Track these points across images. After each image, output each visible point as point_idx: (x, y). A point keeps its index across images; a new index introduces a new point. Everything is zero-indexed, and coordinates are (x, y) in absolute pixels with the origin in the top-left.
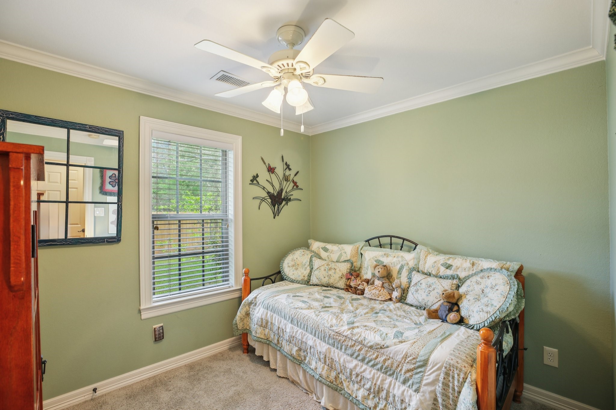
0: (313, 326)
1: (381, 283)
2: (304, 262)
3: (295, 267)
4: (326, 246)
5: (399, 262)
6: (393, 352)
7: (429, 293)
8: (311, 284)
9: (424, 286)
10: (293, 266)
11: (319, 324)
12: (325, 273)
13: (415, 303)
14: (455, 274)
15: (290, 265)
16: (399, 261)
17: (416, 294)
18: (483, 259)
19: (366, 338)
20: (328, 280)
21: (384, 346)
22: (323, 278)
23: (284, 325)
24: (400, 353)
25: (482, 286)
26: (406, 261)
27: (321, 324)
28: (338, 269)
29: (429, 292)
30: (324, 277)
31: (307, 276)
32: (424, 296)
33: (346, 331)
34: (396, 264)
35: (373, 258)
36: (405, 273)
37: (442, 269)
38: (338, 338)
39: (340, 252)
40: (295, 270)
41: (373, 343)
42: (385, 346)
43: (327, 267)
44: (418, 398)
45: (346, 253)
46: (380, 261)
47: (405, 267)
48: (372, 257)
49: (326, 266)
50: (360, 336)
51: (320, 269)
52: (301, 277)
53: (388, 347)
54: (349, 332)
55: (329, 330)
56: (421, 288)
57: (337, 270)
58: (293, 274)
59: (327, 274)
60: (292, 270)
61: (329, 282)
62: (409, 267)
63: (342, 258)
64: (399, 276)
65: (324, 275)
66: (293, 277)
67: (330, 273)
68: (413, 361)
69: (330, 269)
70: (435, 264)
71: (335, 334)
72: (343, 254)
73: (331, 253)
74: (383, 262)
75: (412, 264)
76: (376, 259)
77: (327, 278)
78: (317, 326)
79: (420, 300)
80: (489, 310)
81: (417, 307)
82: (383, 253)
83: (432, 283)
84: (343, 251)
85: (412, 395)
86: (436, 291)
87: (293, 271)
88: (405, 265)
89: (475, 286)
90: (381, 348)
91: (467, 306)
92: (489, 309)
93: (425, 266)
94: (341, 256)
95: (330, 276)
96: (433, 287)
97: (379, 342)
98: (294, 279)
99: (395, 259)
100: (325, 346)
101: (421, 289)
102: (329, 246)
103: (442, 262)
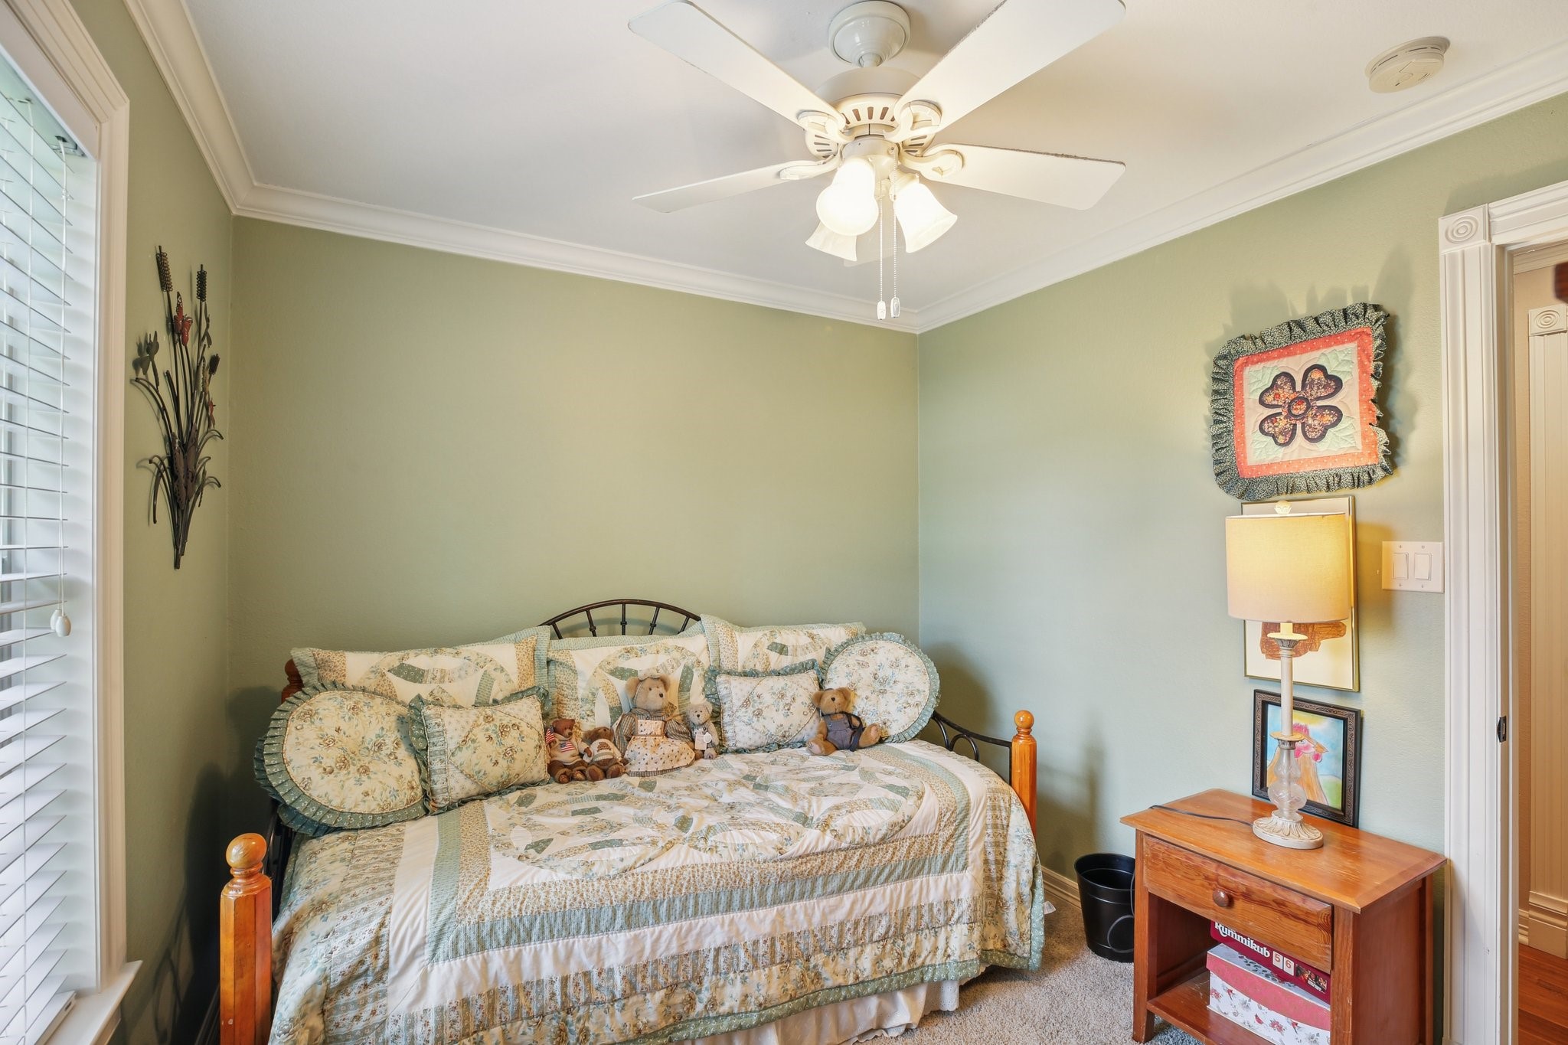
0: (721, 884)
1: (660, 723)
2: (371, 736)
3: (354, 765)
4: (407, 662)
5: (678, 663)
6: (921, 824)
7: (788, 710)
8: (444, 804)
9: (768, 699)
10: (344, 763)
11: (738, 868)
12: (491, 748)
13: (758, 740)
14: (809, 660)
15: (328, 762)
16: (674, 659)
17: (758, 720)
18: (814, 626)
19: (867, 828)
20: (508, 767)
21: (904, 821)
22: (488, 767)
23: (590, 955)
24: (931, 817)
25: (872, 668)
26: (693, 658)
27: (745, 865)
28: (523, 725)
29: (786, 708)
30: (494, 761)
31: (418, 783)
32: (780, 718)
33: (822, 837)
34: (669, 668)
35: (600, 667)
36: (697, 684)
37: (774, 656)
38: (805, 868)
39: (481, 671)
40: (364, 778)
41: (885, 828)
42: (906, 818)
43: (491, 726)
44: (970, 878)
45: (502, 670)
46: (623, 669)
47: (694, 670)
48: (597, 665)
49: (488, 725)
50: (854, 831)
51: (473, 741)
52: (405, 795)
53: (910, 818)
54: (829, 837)
55: (775, 864)
56: (765, 705)
57: (524, 727)
58: (367, 794)
59: (501, 750)
60: (352, 781)
61: (509, 775)
62: (703, 669)
63: (495, 688)
64: (686, 697)
65: (494, 755)
66: (370, 806)
67: (509, 741)
68: (951, 819)
69: (503, 730)
70: (758, 649)
71: (797, 863)
72: (494, 674)
73: (440, 682)
74: (636, 672)
75: (706, 661)
76: (611, 667)
77: (503, 763)
78: (732, 876)
79: (773, 731)
80: (919, 700)
81: (767, 748)
82: (620, 648)
83: (783, 688)
84: (488, 665)
85: (959, 879)
86: (799, 701)
87: (359, 782)
88: (693, 667)
89: (861, 671)
90: (902, 828)
91: (871, 708)
92: (918, 698)
93: (737, 658)
94: (487, 682)
95: (510, 754)
96: (789, 694)
97: (894, 819)
98: (377, 811)
99: (663, 658)
100: (765, 917)
101: (768, 707)
102: (419, 660)
103: (767, 644)
